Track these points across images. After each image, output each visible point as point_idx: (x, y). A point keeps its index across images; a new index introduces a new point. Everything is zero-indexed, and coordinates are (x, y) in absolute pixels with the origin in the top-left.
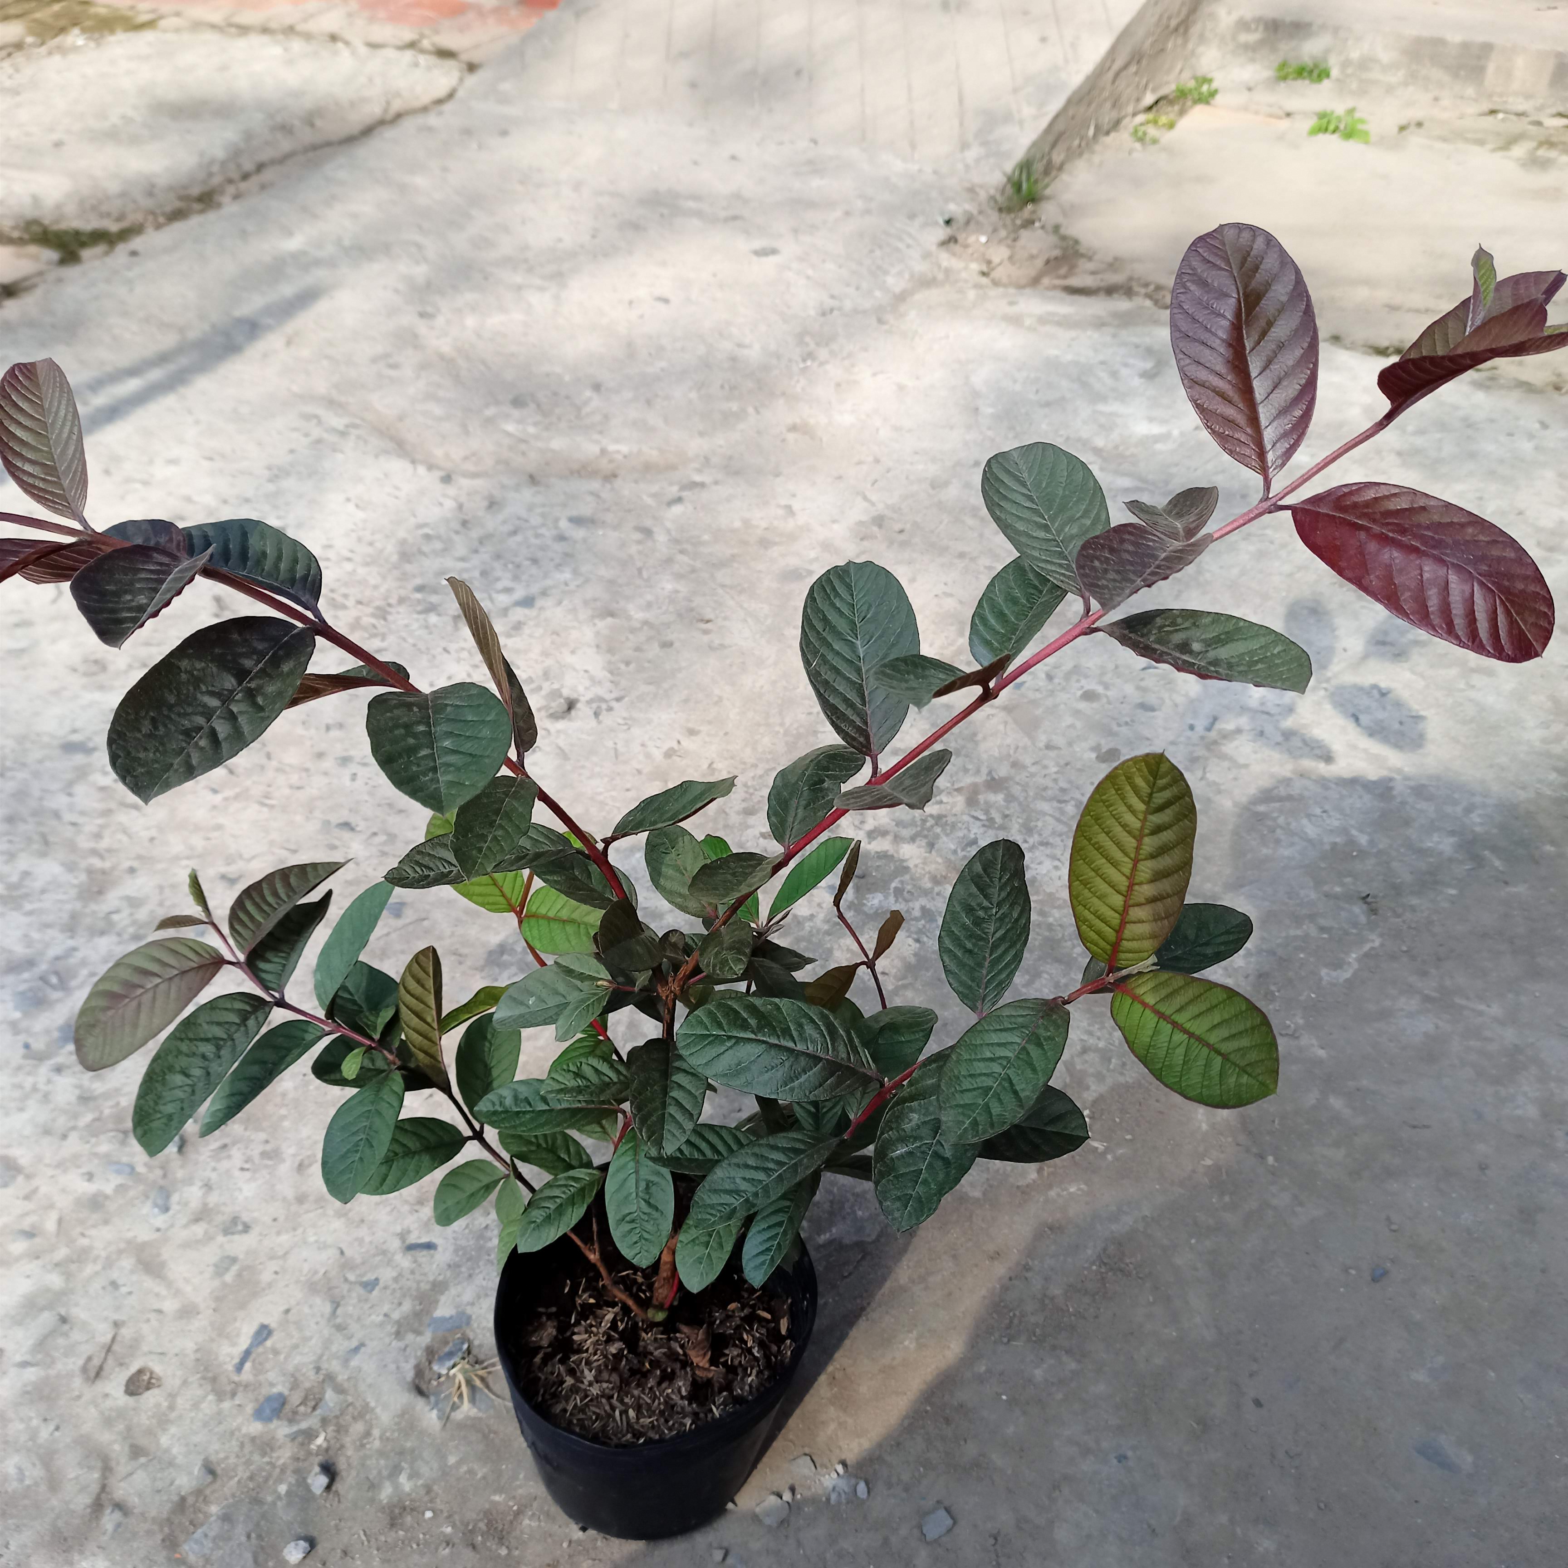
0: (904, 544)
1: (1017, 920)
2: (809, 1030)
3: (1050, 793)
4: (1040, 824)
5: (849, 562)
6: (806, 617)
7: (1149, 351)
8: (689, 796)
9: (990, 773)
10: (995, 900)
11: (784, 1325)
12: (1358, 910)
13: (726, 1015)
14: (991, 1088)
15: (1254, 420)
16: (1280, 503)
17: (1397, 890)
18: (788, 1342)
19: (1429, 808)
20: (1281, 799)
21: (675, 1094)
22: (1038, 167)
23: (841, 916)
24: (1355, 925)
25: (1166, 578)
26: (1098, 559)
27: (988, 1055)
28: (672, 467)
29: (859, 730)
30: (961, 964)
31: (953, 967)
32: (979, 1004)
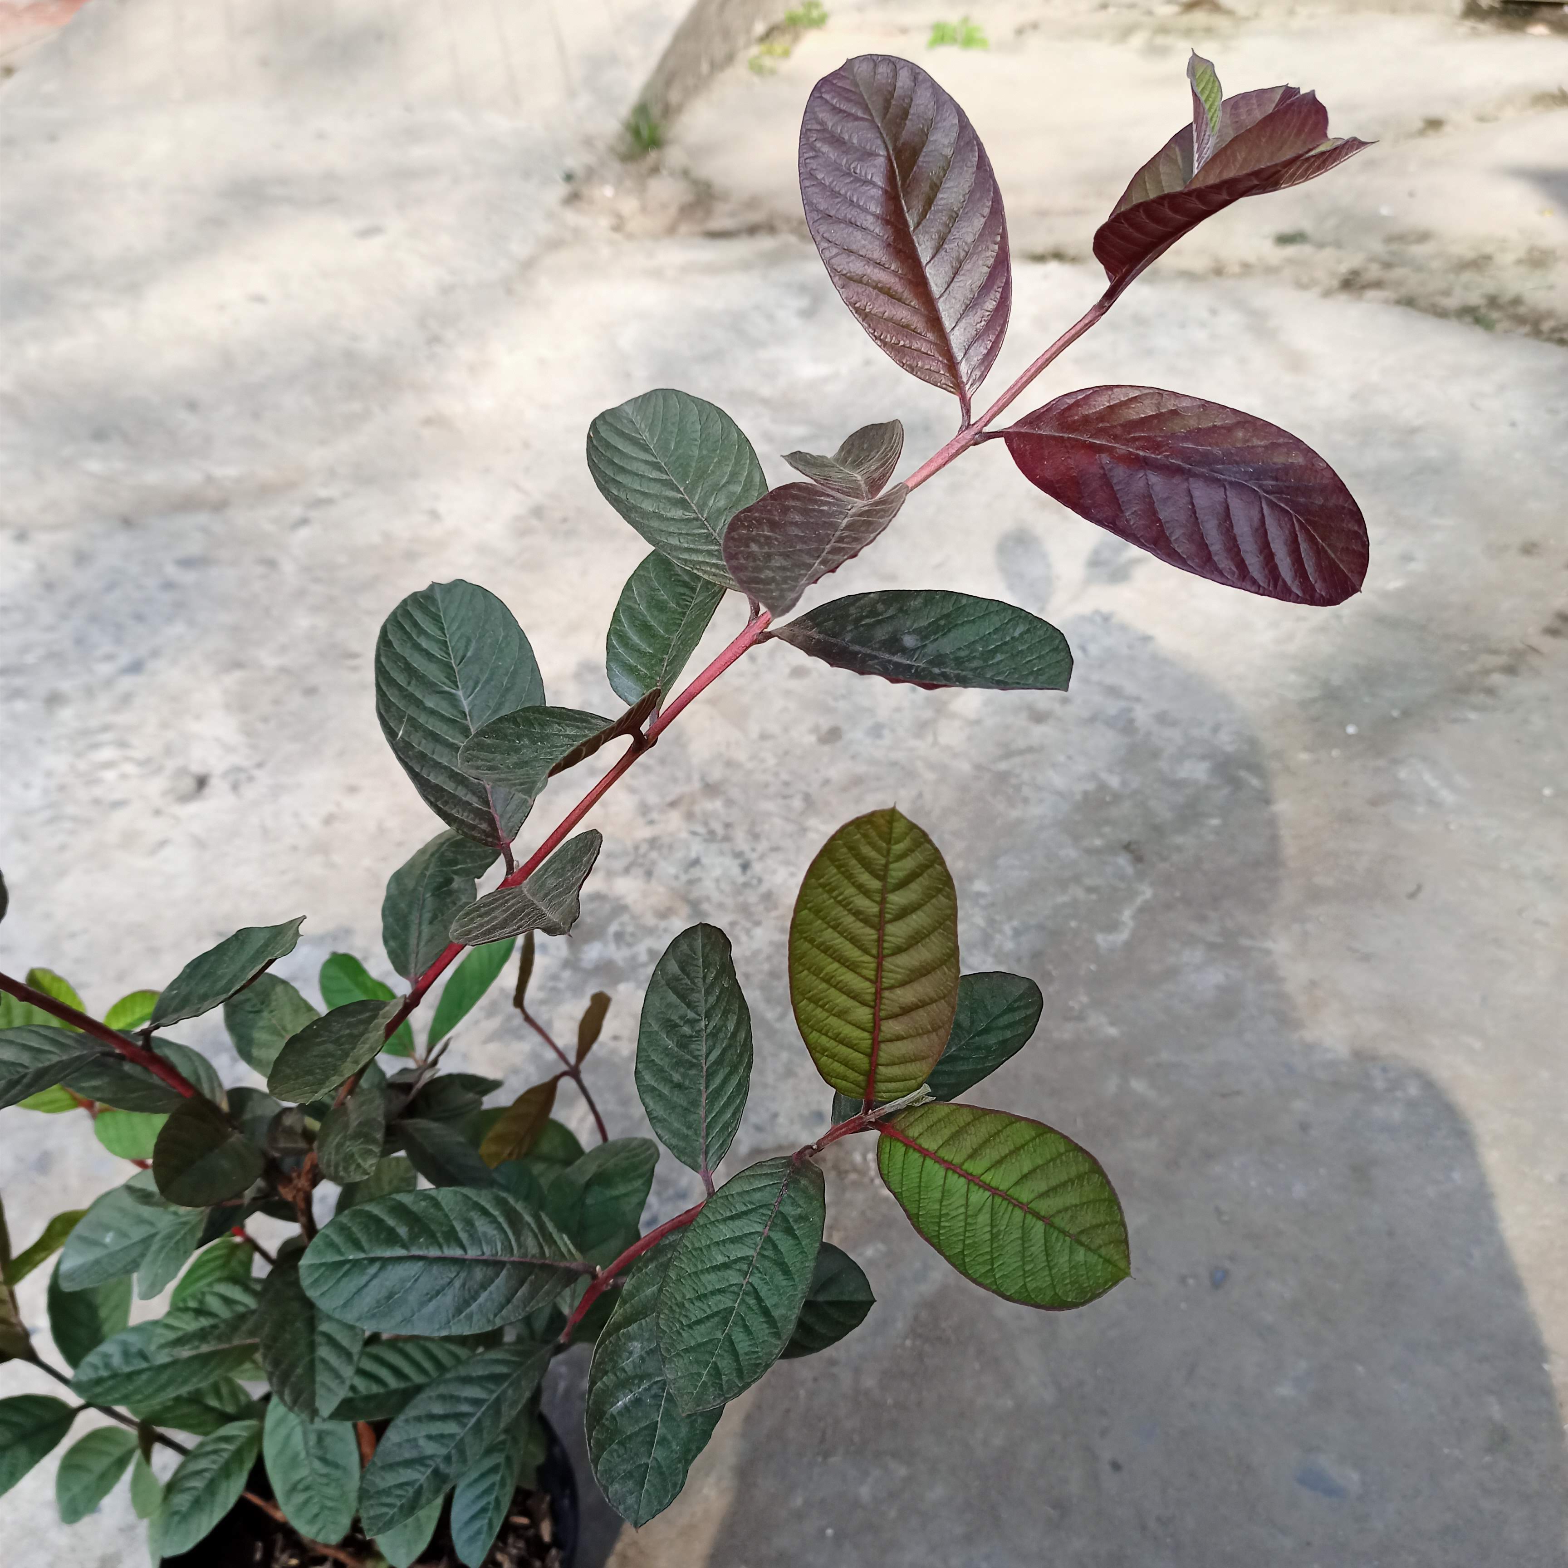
0: (570, 534)
1: (734, 1034)
2: (482, 1226)
3: (772, 790)
4: (767, 827)
5: (433, 586)
6: (381, 671)
7: (803, 289)
8: (250, 950)
9: (702, 779)
10: (702, 1009)
11: (546, 1531)
12: (1123, 861)
13: (366, 1228)
14: (730, 1310)
15: (935, 321)
16: (986, 429)
17: (1158, 830)
18: (554, 1552)
19: (1175, 735)
20: (1021, 752)
21: (324, 1327)
22: (656, 111)
23: (528, 1019)
24: (1122, 877)
25: (854, 556)
26: (753, 540)
27: (720, 1259)
28: (291, 485)
29: (478, 813)
30: (672, 1107)
31: (660, 1112)
32: (701, 1159)
